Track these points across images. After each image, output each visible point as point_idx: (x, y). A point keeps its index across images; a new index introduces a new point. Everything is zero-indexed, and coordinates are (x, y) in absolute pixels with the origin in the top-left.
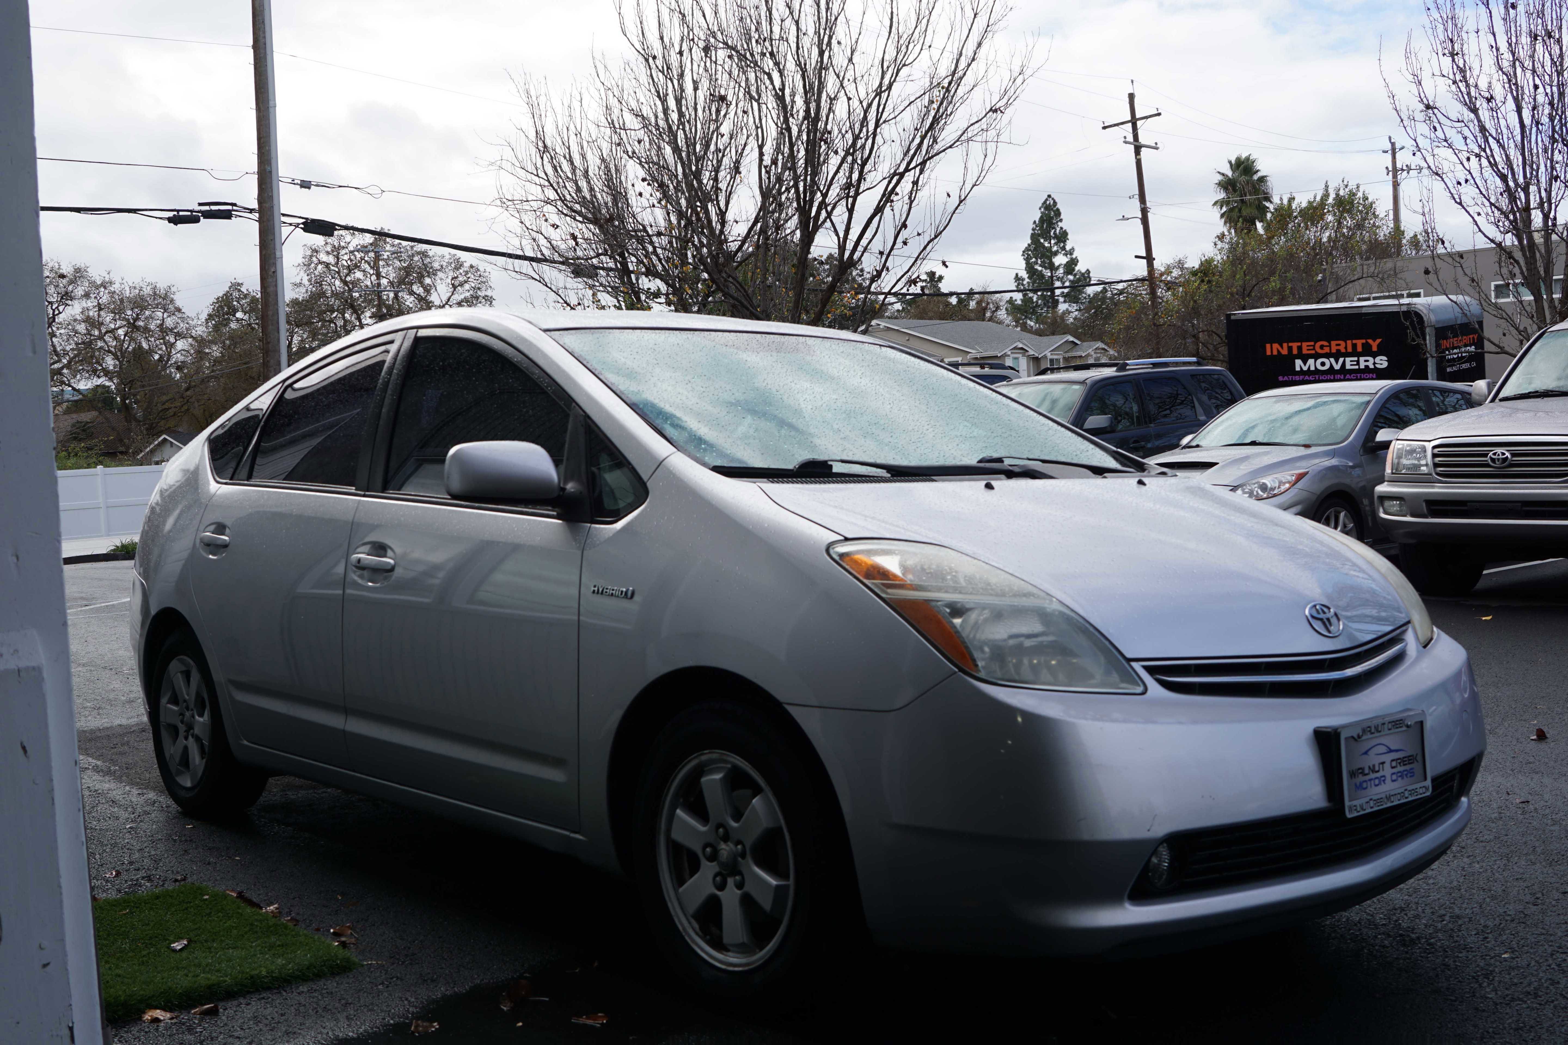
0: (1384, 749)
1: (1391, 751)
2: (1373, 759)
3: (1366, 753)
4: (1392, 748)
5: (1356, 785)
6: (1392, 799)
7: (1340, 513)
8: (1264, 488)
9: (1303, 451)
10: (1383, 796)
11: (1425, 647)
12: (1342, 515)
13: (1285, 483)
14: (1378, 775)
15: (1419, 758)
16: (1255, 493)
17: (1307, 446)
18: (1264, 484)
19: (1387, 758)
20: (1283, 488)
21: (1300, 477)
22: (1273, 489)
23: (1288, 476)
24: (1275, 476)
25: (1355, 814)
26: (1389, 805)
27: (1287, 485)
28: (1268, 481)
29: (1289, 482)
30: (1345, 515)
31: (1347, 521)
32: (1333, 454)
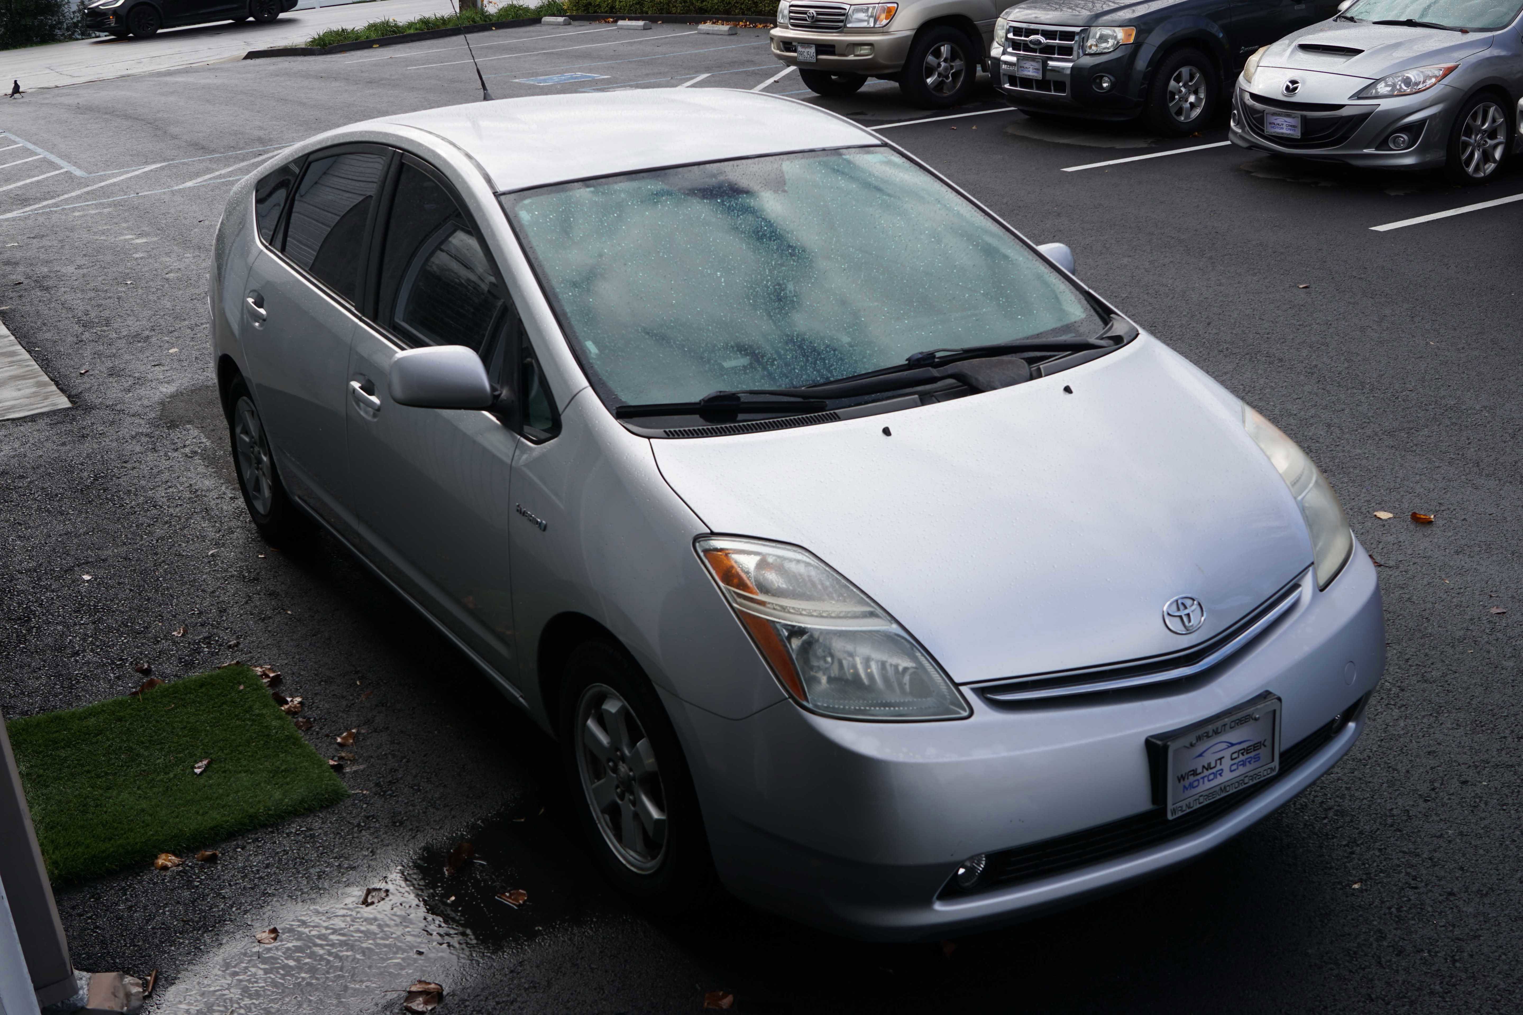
0: (1224, 745)
1: (1232, 745)
2: (1210, 758)
3: (1201, 755)
4: (1234, 742)
5: (1184, 787)
6: (1228, 788)
7: (1490, 108)
8: (1407, 82)
9: (1458, 38)
10: (1218, 789)
11: (1322, 590)
12: (1492, 110)
13: (1430, 78)
14: (1214, 770)
15: (1268, 743)
16: (1398, 87)
17: (1464, 31)
18: (1408, 78)
19: (1227, 754)
20: (1429, 83)
21: (1449, 71)
22: (1417, 84)
23: (1435, 69)
24: (1421, 69)
25: (1180, 814)
26: (1224, 795)
27: (1434, 80)
28: (1413, 75)
29: (1436, 77)
30: (1496, 109)
31: (1497, 116)
32: (1490, 43)
